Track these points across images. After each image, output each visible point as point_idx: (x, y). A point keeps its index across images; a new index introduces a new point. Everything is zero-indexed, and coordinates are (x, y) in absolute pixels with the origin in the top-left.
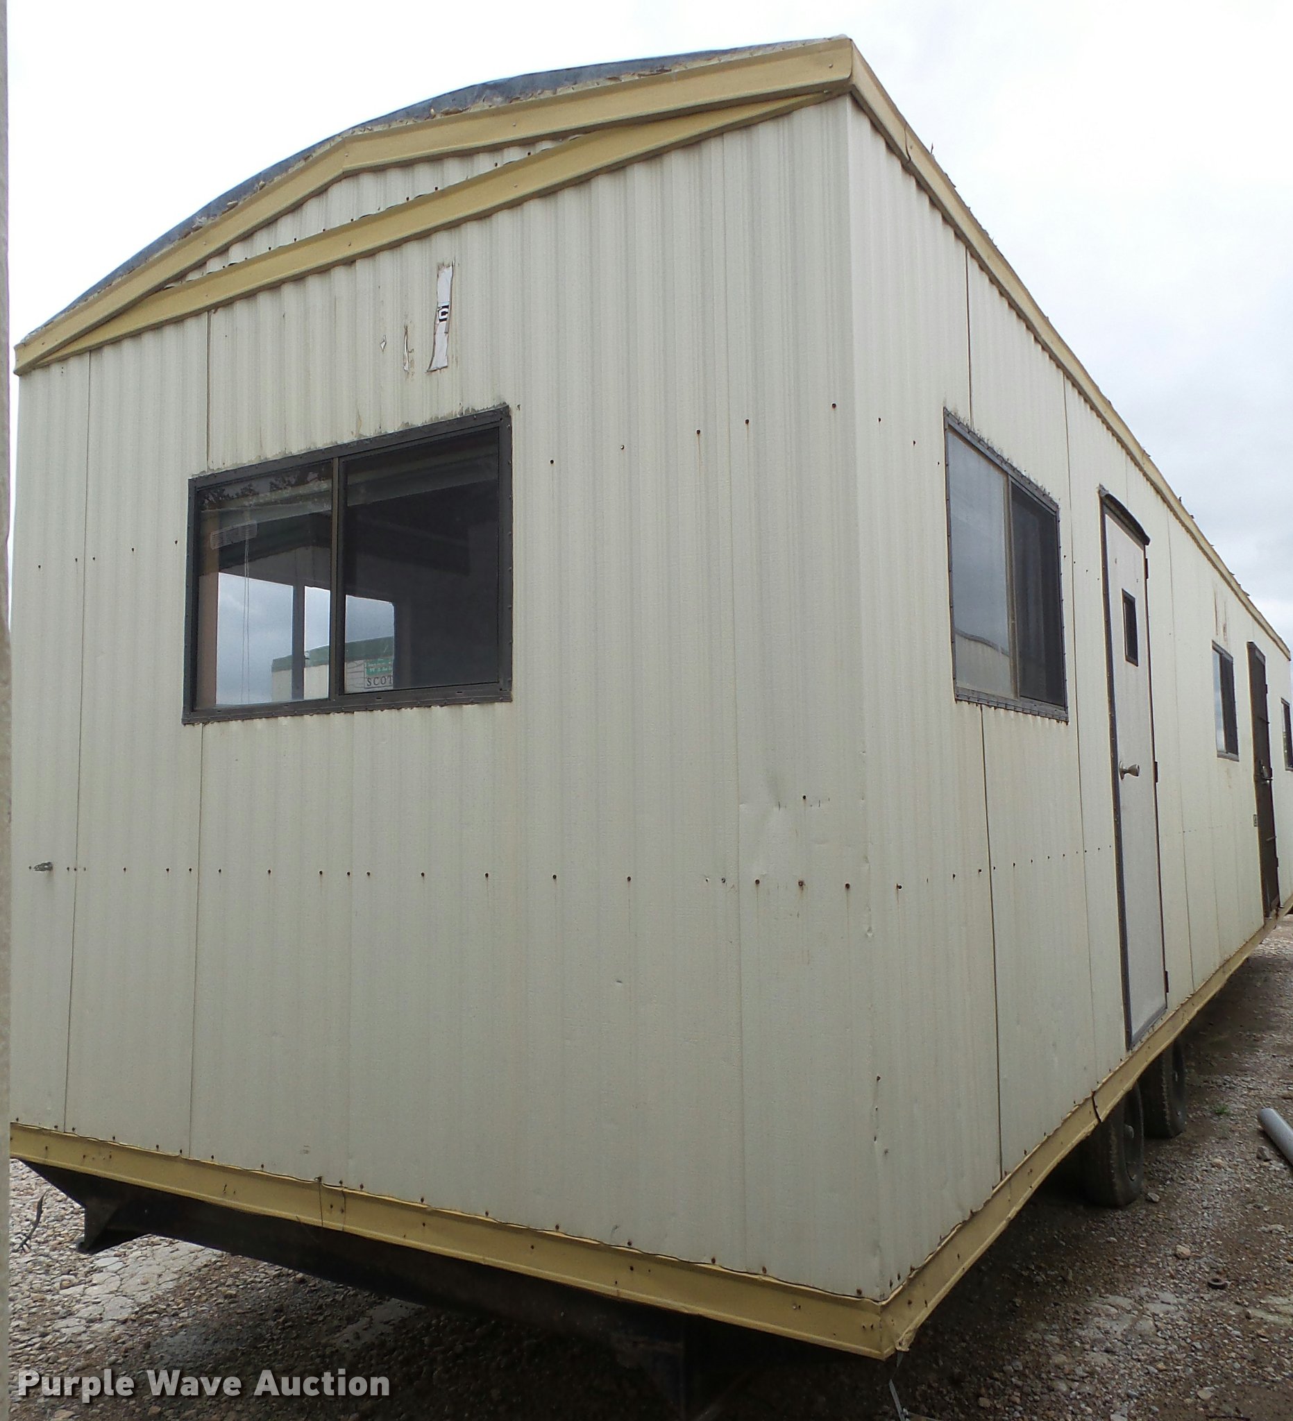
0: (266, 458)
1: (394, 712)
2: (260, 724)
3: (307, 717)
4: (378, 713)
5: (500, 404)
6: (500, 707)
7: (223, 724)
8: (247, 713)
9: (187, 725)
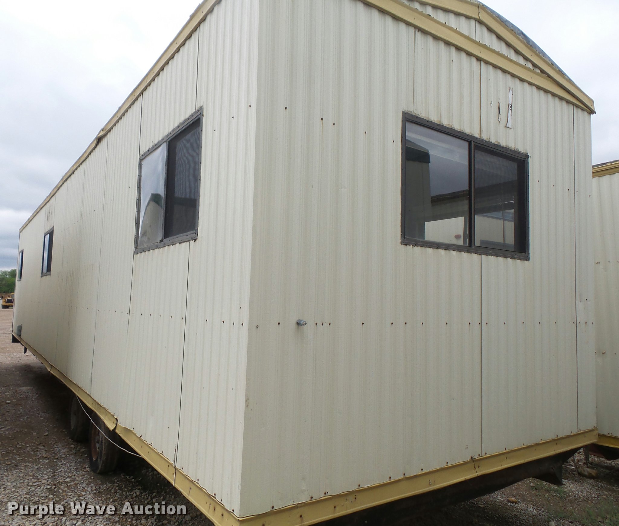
0: (443, 124)
1: (495, 257)
2: (442, 252)
3: (463, 253)
4: (490, 257)
5: (526, 153)
6: (526, 262)
7: (423, 248)
8: (436, 245)
9: (403, 245)
